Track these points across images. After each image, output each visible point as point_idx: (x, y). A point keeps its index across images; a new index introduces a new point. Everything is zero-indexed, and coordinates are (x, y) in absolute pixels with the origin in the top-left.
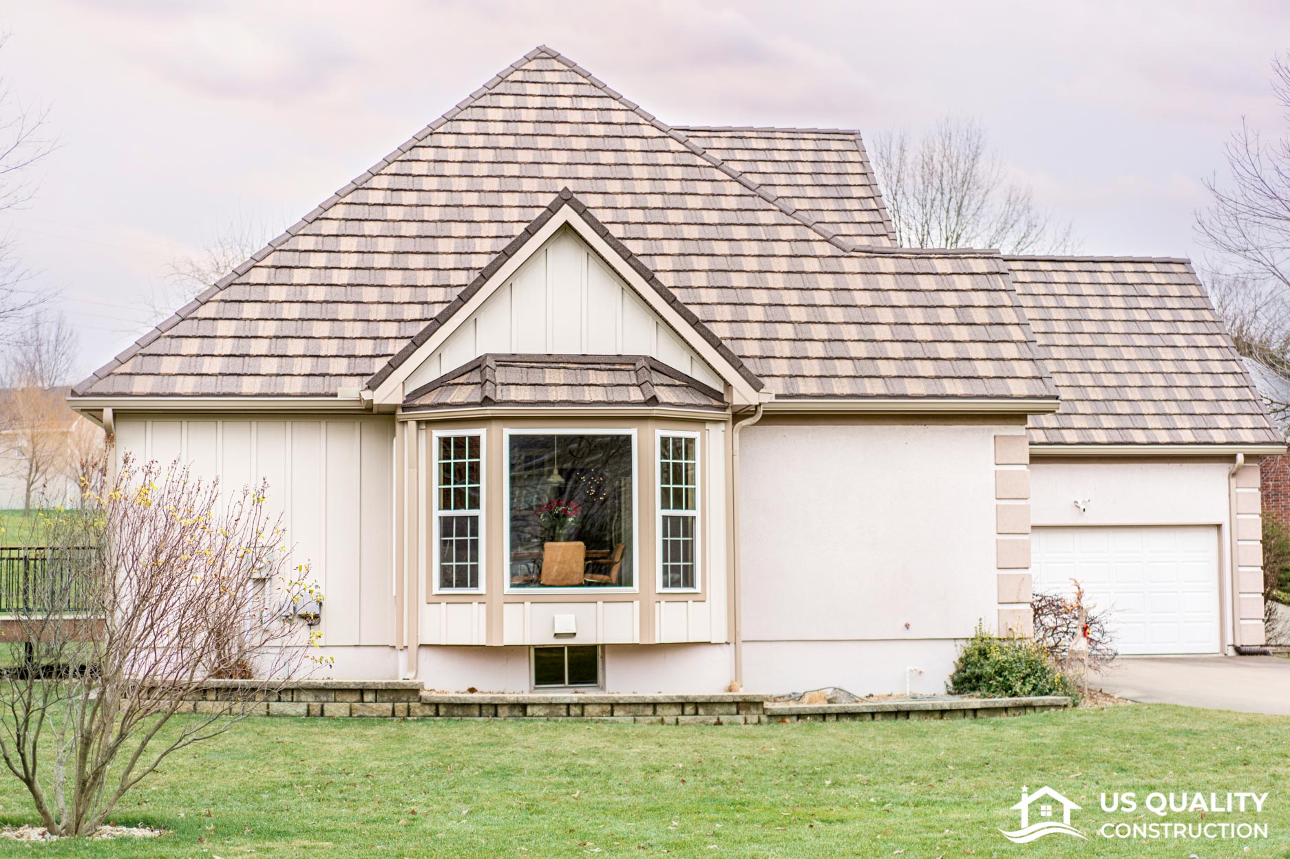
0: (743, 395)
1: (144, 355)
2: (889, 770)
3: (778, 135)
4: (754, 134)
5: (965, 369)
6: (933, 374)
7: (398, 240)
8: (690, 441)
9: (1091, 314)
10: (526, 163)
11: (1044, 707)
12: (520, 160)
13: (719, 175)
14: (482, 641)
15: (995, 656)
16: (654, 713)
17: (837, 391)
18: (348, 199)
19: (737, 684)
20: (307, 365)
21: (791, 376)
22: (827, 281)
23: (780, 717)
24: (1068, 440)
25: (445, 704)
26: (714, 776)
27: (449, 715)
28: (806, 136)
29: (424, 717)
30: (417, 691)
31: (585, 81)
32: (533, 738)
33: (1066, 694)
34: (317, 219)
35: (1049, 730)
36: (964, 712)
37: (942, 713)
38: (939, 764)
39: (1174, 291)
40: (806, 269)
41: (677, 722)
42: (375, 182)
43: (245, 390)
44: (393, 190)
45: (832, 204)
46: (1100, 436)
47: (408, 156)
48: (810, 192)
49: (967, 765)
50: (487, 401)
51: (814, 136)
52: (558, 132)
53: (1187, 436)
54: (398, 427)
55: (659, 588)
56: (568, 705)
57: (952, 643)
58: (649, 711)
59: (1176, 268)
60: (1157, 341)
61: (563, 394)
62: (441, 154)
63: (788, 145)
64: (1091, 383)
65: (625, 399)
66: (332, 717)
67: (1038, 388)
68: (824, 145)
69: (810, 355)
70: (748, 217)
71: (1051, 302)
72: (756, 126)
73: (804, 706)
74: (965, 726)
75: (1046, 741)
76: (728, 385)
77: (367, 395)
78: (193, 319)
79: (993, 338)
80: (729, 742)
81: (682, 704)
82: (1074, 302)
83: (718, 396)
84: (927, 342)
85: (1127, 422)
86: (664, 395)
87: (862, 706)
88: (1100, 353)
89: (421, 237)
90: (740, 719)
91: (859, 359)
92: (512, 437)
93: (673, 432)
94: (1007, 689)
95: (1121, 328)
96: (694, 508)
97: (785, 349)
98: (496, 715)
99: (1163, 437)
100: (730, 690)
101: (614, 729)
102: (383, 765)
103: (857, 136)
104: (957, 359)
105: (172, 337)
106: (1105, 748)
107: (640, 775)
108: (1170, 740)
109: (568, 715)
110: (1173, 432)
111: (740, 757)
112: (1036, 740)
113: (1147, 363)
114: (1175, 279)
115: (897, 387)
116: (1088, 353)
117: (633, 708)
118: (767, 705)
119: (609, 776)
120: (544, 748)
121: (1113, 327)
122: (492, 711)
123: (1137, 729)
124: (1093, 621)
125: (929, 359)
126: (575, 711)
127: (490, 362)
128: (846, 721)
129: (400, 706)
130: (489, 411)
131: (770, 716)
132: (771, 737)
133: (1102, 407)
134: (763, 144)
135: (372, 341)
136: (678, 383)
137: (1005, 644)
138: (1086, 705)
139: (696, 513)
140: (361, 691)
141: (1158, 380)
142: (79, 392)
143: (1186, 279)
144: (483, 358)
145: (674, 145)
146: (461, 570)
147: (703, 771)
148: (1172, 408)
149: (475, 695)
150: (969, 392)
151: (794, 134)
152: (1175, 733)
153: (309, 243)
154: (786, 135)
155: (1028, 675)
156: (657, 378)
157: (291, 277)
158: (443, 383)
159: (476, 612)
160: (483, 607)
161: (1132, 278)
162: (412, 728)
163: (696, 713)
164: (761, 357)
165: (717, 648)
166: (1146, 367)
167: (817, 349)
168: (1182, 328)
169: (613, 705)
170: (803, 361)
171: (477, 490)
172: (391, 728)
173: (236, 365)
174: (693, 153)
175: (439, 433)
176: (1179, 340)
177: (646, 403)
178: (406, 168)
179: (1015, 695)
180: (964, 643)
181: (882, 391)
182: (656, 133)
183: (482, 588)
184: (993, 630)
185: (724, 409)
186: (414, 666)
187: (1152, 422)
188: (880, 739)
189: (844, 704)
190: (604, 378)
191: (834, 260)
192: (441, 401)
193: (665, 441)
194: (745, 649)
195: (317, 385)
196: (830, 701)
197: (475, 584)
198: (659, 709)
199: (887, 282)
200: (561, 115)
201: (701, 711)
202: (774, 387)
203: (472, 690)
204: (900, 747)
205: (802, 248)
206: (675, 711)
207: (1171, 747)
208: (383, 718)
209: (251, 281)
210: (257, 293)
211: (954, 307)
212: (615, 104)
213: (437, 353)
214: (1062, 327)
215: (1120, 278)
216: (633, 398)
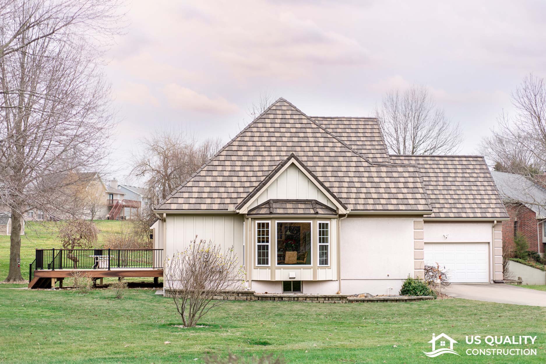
0: (342, 211)
1: (173, 198)
2: (380, 315)
3: (352, 119)
4: (345, 119)
5: (405, 202)
6: (396, 203)
7: (242, 162)
8: (327, 224)
9: (451, 175)
10: (278, 137)
11: (426, 299)
12: (276, 136)
13: (335, 140)
14: (270, 280)
15: (413, 284)
16: (317, 300)
17: (368, 209)
18: (227, 149)
19: (340, 292)
20: (218, 201)
21: (355, 204)
22: (366, 174)
23: (351, 301)
24: (442, 216)
25: (261, 297)
26: (334, 316)
27: (262, 300)
28: (361, 120)
29: (255, 301)
30: (253, 293)
31: (294, 109)
32: (286, 306)
33: (433, 295)
34: (218, 155)
35: (426, 305)
36: (403, 300)
37: (397, 301)
38: (393, 314)
39: (478, 167)
40: (360, 171)
41: (323, 302)
42: (234, 143)
43: (202, 208)
44: (239, 146)
45: (369, 143)
46: (452, 215)
47: (243, 135)
48: (362, 139)
49: (400, 314)
50: (271, 213)
51: (364, 120)
52: (287, 127)
53: (479, 215)
54: (246, 220)
55: (318, 265)
56: (294, 297)
57: (401, 280)
58: (316, 299)
59: (479, 159)
60: (472, 184)
61: (292, 211)
62: (253, 134)
63: (355, 123)
64: (450, 198)
65: (309, 213)
66: (230, 300)
67: (426, 207)
68: (367, 123)
69: (361, 197)
70: (343, 154)
71: (438, 171)
72: (346, 116)
73: (358, 298)
74: (402, 305)
75: (423, 308)
76: (337, 208)
77: (238, 211)
78: (186, 187)
79: (414, 192)
80: (338, 308)
81: (325, 297)
82: (445, 171)
83: (335, 211)
84: (395, 193)
85: (460, 210)
86: (320, 211)
87: (374, 298)
88: (453, 188)
89: (248, 161)
90: (341, 302)
91: (375, 199)
92: (278, 223)
93: (322, 222)
94: (416, 294)
95: (460, 179)
96: (328, 243)
97: (354, 196)
98: (274, 300)
99: (471, 215)
100: (338, 294)
101: (307, 304)
102: (249, 313)
103: (377, 120)
104: (403, 199)
105: (180, 192)
106: (439, 310)
107: (315, 316)
108: (458, 309)
109: (294, 300)
110: (475, 214)
111: (341, 312)
112: (421, 308)
113: (468, 191)
114: (478, 163)
115: (386, 207)
116: (449, 188)
117: (311, 299)
118: (348, 298)
119: (307, 316)
120: (289, 309)
121: (458, 179)
122: (273, 299)
123: (449, 305)
124: (443, 274)
125: (395, 198)
126: (296, 299)
127: (271, 202)
128: (370, 303)
129: (249, 297)
130: (272, 216)
131: (349, 301)
132: (349, 307)
133: (453, 206)
134: (348, 123)
135: (236, 194)
136: (323, 207)
137: (416, 281)
138: (439, 299)
139: (328, 244)
140: (238, 293)
141: (471, 197)
142: (157, 209)
143: (482, 163)
144: (270, 200)
145: (321, 131)
146: (264, 260)
147: (331, 315)
148: (475, 206)
149: (267, 294)
150: (406, 209)
151: (358, 119)
152: (460, 307)
153: (216, 163)
154: (355, 120)
155: (422, 290)
156: (318, 206)
157: (212, 173)
158: (258, 207)
159: (268, 271)
160: (270, 270)
161: (465, 163)
162: (253, 303)
163: (329, 300)
164: (347, 198)
165: (334, 282)
166: (467, 192)
167: (363, 196)
168: (480, 179)
169: (306, 298)
170: (359, 199)
171: (268, 238)
172: (247, 303)
173: (199, 201)
174: (327, 133)
175: (257, 222)
176: (479, 183)
177: (315, 214)
178: (243, 139)
179: (418, 295)
180: (404, 281)
181: (381, 208)
182: (316, 126)
183: (269, 265)
184: (413, 277)
185: (336, 215)
186: (250, 286)
187: (468, 210)
188: (378, 307)
189: (370, 298)
190: (303, 206)
191: (368, 168)
192: (258, 213)
193: (320, 224)
194: (342, 282)
195: (222, 207)
196: (365, 297)
197: (267, 264)
198: (319, 299)
199: (384, 175)
200: (287, 121)
201: (330, 299)
202: (350, 207)
203: (266, 293)
204: (383, 309)
205: (359, 164)
206: (323, 299)
207: (457, 310)
208: (244, 301)
209: (201, 175)
210: (203, 179)
211: (403, 182)
212: (303, 117)
213: (257, 199)
214: (441, 179)
215: (461, 162)
216: (311, 212)
